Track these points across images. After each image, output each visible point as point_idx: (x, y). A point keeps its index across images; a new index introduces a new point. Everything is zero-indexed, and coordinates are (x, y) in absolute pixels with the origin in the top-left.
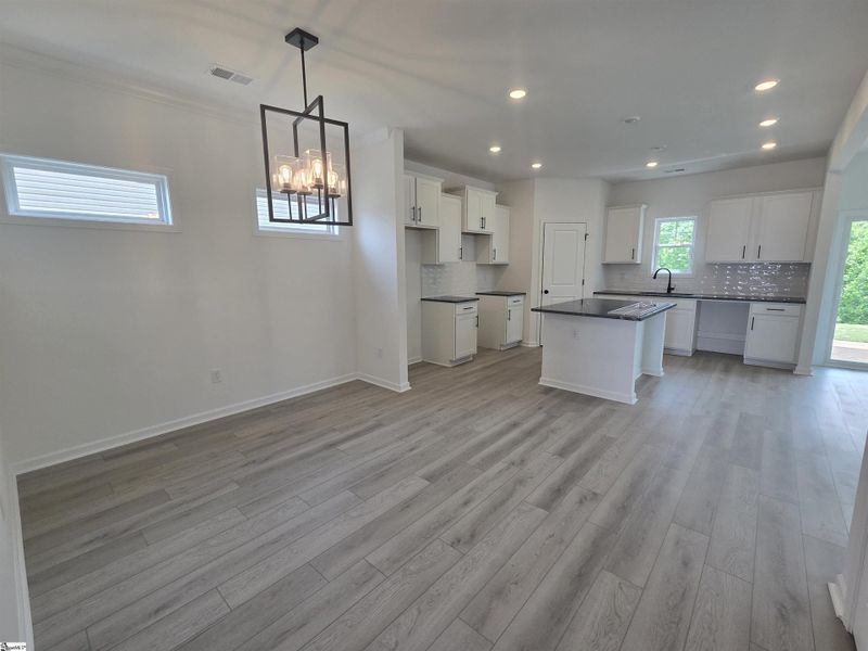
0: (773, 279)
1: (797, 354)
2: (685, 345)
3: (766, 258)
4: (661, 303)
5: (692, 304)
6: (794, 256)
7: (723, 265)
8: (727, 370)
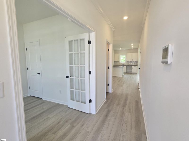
0: (134, 63)
1: (137, 72)
2: (125, 72)
3: (133, 60)
4: (122, 66)
5: (126, 66)
6: (136, 60)
7: (129, 61)
8: (130, 74)
